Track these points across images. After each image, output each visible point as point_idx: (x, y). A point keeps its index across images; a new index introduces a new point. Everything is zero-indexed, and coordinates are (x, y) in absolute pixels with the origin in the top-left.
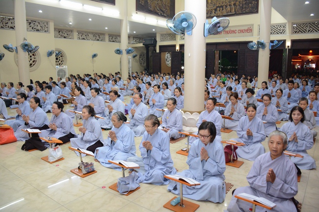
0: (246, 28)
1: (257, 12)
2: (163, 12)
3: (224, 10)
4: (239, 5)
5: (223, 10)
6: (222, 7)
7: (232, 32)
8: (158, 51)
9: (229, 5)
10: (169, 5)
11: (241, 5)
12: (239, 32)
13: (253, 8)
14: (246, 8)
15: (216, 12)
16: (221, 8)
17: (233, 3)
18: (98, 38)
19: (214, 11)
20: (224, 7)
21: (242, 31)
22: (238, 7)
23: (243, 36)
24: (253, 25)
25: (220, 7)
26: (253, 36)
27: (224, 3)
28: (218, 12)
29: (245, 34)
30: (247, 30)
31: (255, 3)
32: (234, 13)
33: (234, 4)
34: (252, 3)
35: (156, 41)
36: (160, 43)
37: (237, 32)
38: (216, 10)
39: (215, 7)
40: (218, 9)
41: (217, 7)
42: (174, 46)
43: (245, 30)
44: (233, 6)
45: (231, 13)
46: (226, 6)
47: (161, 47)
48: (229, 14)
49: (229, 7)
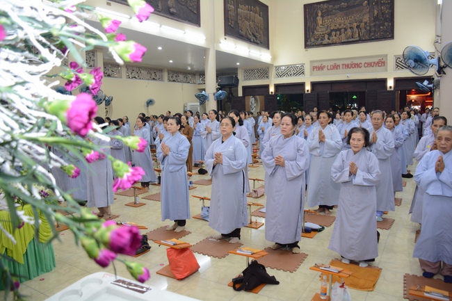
0: (376, 60)
1: (392, 37)
2: (256, 37)
3: (343, 35)
4: (365, 29)
5: (340, 34)
6: (339, 30)
7: (355, 67)
8: (240, 94)
9: (350, 28)
10: (262, 28)
11: (368, 28)
12: (366, 65)
13: (385, 32)
14: (375, 31)
15: (331, 38)
16: (338, 33)
17: (355, 24)
18: (153, 76)
19: (326, 36)
20: (343, 30)
21: (370, 65)
22: (363, 31)
23: (372, 72)
24: (386, 56)
25: (336, 30)
26: (387, 70)
27: (342, 25)
28: (334, 37)
29: (375, 68)
30: (378, 63)
31: (388, 25)
32: (358, 39)
33: (358, 27)
34: (384, 25)
35: (238, 80)
36: (243, 83)
37: (363, 65)
38: (330, 34)
39: (329, 31)
40: (334, 33)
41: (332, 31)
42: (267, 87)
43: (374, 63)
44: (355, 29)
45: (353, 39)
46: (346, 29)
47: (245, 88)
48: (351, 40)
49: (349, 30)
